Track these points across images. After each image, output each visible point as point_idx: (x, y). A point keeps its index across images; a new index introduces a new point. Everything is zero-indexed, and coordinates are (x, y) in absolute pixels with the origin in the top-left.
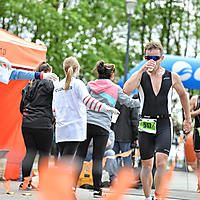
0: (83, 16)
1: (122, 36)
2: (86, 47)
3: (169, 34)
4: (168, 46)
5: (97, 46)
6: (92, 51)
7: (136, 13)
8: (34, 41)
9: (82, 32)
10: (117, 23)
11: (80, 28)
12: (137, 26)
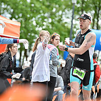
0: (43, 4)
1: (68, 18)
2: (44, 23)
3: (98, 17)
4: (97, 24)
5: (52, 23)
6: (49, 27)
7: (78, 3)
8: (11, 19)
9: (42, 14)
10: (65, 9)
11: (41, 12)
12: (78, 11)
